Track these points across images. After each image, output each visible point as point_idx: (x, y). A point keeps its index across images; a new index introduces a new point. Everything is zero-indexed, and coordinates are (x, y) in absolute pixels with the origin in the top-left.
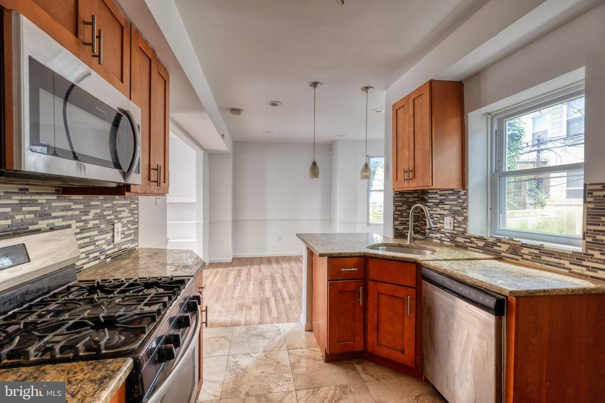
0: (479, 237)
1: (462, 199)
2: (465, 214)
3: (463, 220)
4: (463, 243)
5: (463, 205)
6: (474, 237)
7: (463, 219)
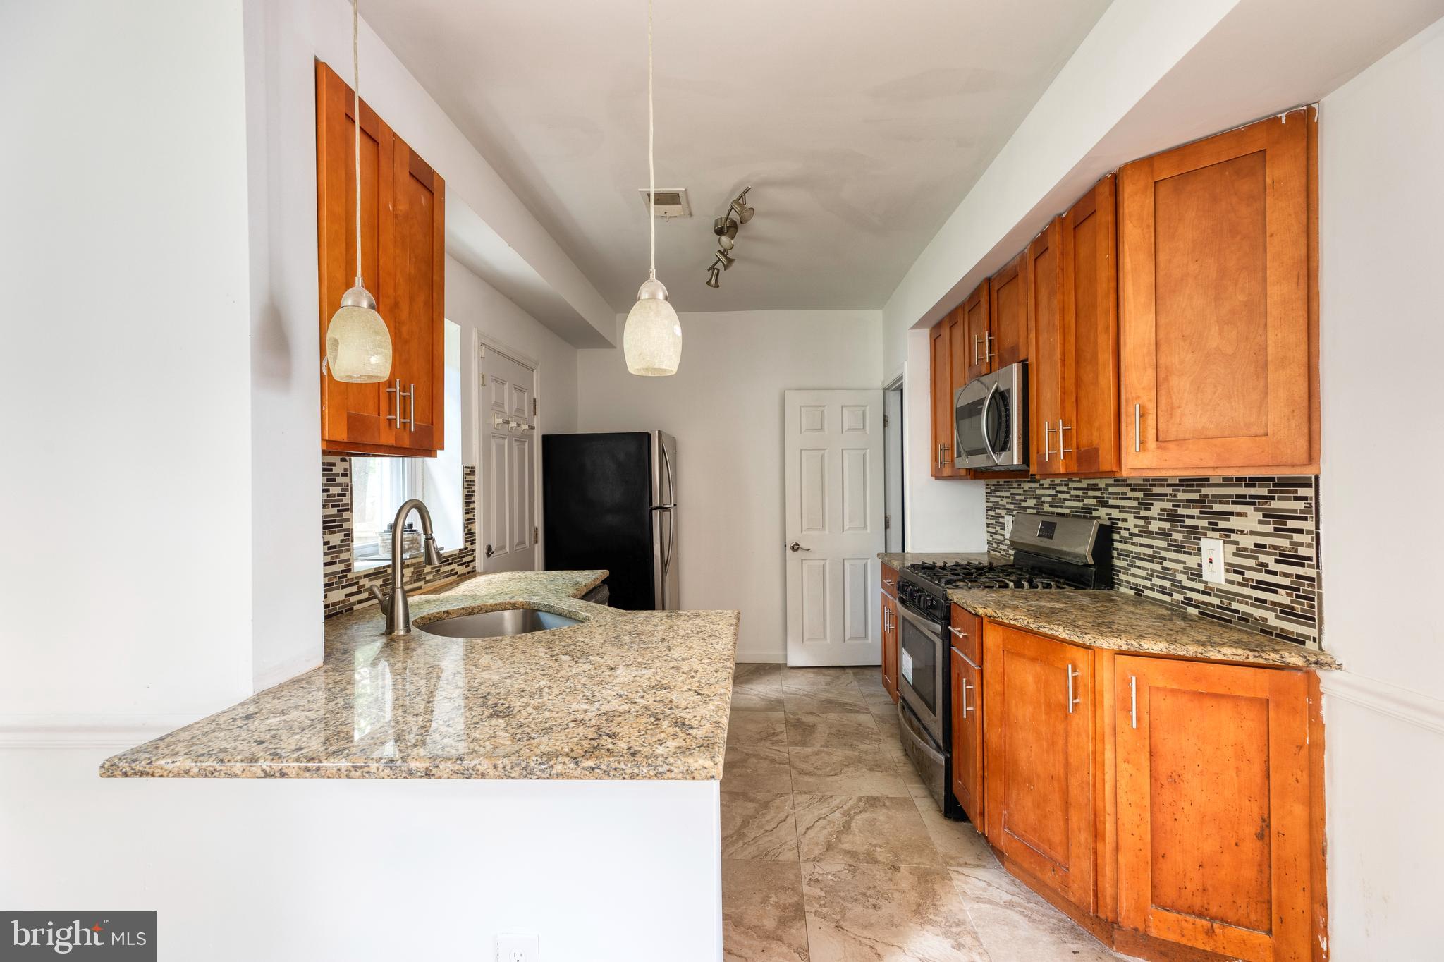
0: (373, 571)
1: (340, 485)
2: (346, 525)
3: (342, 541)
4: (343, 602)
5: (342, 500)
6: (366, 576)
7: (343, 538)
